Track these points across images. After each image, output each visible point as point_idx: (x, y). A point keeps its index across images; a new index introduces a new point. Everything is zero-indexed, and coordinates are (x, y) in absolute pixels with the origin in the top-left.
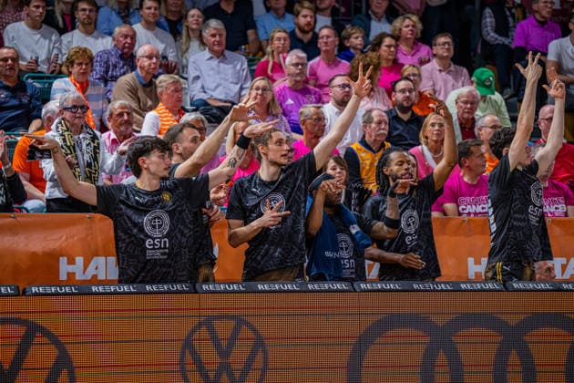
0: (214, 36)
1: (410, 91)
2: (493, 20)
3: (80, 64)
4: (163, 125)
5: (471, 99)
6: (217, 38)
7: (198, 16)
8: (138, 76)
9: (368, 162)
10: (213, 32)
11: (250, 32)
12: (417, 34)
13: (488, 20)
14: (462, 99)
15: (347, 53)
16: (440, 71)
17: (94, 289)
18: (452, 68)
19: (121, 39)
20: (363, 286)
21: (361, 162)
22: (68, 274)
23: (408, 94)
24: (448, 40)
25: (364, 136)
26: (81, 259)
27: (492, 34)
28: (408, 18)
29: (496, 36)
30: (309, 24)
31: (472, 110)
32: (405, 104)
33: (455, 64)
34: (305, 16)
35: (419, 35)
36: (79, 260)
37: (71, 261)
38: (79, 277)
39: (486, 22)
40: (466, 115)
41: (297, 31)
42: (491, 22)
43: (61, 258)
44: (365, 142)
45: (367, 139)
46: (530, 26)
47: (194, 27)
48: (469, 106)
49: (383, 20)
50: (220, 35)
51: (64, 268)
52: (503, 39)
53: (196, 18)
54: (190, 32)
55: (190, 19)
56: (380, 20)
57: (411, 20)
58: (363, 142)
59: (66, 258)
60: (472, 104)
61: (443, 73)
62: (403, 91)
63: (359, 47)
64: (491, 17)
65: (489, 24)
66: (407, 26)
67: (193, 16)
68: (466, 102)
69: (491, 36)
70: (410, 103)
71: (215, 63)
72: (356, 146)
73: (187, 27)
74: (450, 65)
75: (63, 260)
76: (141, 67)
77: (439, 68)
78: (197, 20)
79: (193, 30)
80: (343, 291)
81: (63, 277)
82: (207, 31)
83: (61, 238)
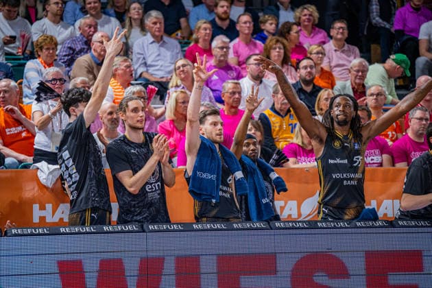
0: (155, 23)
1: (311, 67)
2: (378, 7)
3: (48, 49)
4: (116, 95)
5: (361, 69)
6: (158, 25)
7: (139, 9)
8: (93, 57)
9: (277, 125)
10: (155, 20)
11: (183, 20)
12: (314, 20)
13: (374, 7)
14: (355, 69)
15: (262, 35)
16: (336, 50)
17: (62, 230)
18: (346, 47)
19: (87, 28)
20: (277, 224)
21: (272, 124)
22: (40, 217)
23: (309, 70)
24: (343, 25)
25: (274, 105)
26: (51, 205)
27: (377, 18)
28: (306, 8)
29: (381, 21)
30: (225, 12)
31: (363, 77)
32: (308, 78)
33: (348, 43)
34: (223, 7)
35: (317, 21)
36: (49, 207)
37: (42, 208)
38: (49, 220)
39: (373, 9)
40: (357, 81)
41: (217, 19)
42: (376, 8)
43: (34, 205)
44: (275, 109)
45: (276, 106)
46: (407, 12)
47: (136, 17)
48: (360, 74)
49: (289, 9)
50: (160, 23)
51: (37, 213)
52: (385, 23)
53: (136, 10)
54: (133, 21)
55: (132, 11)
56: (286, 10)
57: (308, 10)
58: (273, 109)
59: (38, 205)
60: (362, 72)
61: (338, 52)
62: (306, 67)
63: (272, 31)
64: (376, 5)
65: (374, 10)
66: (305, 15)
67: (134, 9)
68: (358, 71)
69: (377, 19)
70: (311, 77)
71: (156, 45)
72: (268, 112)
73: (130, 18)
74: (344, 45)
75: (36, 207)
76: (94, 50)
77: (334, 48)
78: (138, 12)
79: (135, 19)
80: (262, 229)
81: (36, 220)
82: (149, 20)
83: (34, 189)
